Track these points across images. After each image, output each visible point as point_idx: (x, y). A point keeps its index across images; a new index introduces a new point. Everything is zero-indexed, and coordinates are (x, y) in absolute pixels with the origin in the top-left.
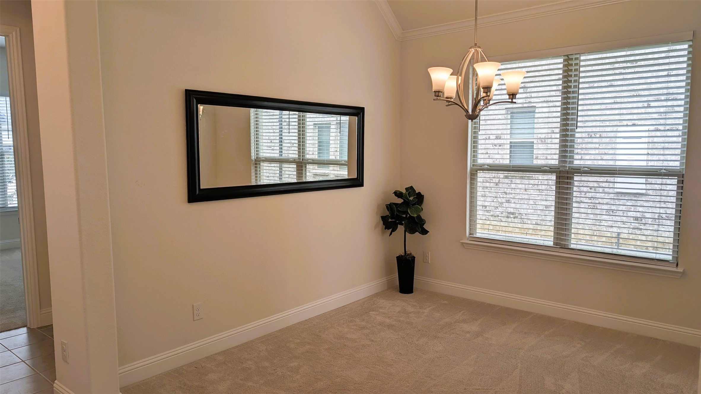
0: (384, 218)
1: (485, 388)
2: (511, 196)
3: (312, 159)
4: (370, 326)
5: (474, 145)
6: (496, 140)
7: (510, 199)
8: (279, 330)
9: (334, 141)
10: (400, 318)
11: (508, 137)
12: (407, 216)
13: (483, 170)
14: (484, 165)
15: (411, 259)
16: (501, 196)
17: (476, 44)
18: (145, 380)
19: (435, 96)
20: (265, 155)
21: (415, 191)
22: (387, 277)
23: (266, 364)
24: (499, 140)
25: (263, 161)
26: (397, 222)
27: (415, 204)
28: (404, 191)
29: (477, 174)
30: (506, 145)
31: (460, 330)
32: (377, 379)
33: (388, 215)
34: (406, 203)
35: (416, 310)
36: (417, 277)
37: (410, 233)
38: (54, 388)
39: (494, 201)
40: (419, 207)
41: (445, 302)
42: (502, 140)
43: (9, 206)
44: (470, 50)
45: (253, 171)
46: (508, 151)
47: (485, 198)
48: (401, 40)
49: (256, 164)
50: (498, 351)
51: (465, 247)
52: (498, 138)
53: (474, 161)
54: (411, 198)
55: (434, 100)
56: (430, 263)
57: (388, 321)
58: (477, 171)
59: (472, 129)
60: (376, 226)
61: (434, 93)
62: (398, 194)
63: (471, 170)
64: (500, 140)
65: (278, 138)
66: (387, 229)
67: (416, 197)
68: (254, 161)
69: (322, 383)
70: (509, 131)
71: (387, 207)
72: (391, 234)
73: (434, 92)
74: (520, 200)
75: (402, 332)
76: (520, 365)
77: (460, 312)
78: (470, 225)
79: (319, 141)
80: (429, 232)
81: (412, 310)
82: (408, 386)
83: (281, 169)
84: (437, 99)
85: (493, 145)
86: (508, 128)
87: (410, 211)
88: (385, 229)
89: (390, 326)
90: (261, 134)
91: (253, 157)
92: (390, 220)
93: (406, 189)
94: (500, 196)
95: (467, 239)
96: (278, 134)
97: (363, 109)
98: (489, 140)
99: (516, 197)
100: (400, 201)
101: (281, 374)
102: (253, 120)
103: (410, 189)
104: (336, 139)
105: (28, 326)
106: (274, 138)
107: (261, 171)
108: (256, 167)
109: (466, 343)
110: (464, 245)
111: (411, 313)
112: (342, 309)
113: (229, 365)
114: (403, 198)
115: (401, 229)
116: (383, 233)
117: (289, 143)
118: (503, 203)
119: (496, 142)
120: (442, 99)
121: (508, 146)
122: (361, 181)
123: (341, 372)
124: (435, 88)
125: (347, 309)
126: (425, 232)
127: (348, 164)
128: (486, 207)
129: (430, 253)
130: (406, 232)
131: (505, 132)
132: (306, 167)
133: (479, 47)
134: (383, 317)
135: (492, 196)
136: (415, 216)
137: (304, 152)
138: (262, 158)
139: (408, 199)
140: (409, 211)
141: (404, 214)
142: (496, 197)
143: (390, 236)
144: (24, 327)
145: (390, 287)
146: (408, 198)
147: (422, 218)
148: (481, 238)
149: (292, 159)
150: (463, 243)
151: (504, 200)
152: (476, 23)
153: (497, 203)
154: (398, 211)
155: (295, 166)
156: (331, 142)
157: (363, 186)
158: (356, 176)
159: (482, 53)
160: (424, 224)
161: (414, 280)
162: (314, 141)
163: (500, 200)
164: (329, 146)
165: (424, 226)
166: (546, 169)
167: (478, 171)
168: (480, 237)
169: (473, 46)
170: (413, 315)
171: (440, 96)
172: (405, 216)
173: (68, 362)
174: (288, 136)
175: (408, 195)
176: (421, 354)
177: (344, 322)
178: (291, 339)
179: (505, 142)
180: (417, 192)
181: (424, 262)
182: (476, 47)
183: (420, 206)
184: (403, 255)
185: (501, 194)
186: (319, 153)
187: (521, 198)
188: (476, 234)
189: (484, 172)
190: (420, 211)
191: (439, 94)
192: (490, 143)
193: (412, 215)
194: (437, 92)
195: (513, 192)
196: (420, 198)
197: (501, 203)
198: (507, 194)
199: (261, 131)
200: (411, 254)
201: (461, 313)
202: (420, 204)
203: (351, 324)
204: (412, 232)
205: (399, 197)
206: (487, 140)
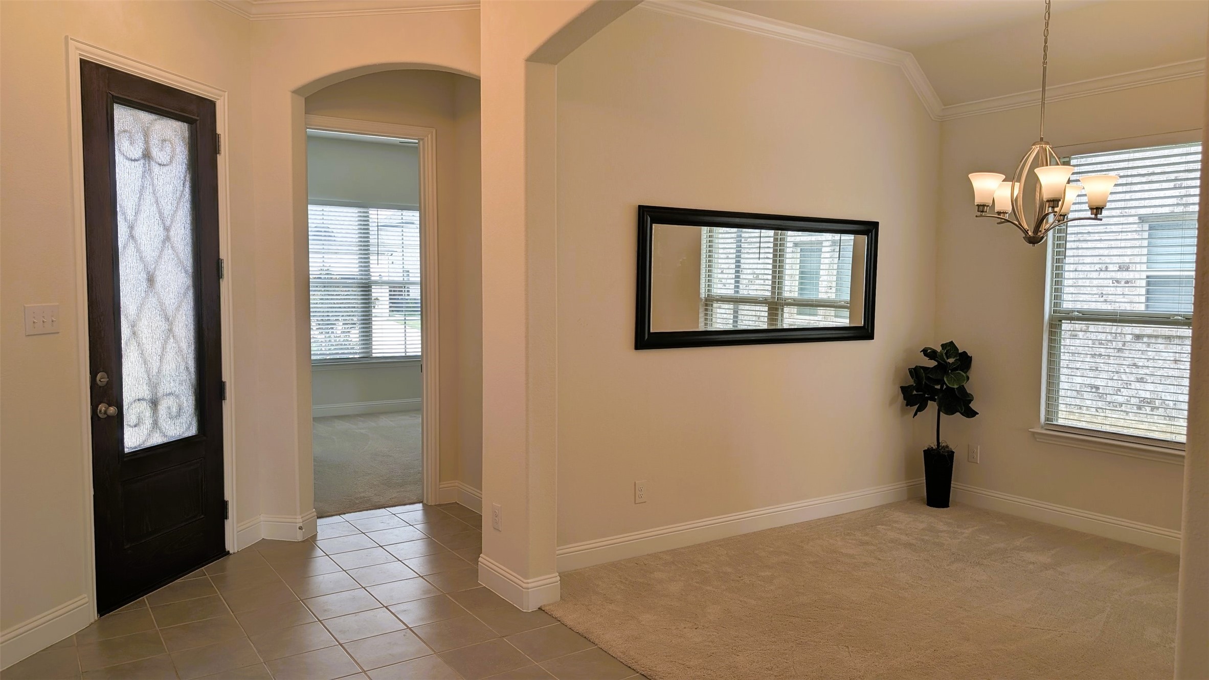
0: (905, 390)
1: (1046, 628)
2: (1147, 371)
3: (793, 299)
4: (877, 542)
5: (1057, 279)
6: (1119, 273)
7: (1144, 376)
8: (744, 535)
9: (827, 271)
10: (924, 537)
11: (1144, 267)
12: (942, 387)
13: (1071, 319)
14: (1073, 311)
15: (946, 454)
16: (1127, 370)
17: (1042, 139)
18: (578, 570)
19: (978, 211)
20: (719, 291)
21: (958, 350)
22: (908, 481)
23: (729, 570)
24: (1124, 273)
25: (717, 300)
26: (926, 396)
27: (956, 369)
28: (939, 349)
29: (1061, 325)
30: (1138, 281)
31: (1020, 560)
32: (882, 602)
33: (913, 385)
34: (943, 367)
35: (951, 528)
36: (955, 485)
37: (947, 413)
38: (479, 563)
39: (1114, 378)
40: (963, 374)
41: (1001, 523)
42: (1131, 273)
43: (374, 355)
44: (1033, 147)
45: (701, 315)
46: (1143, 291)
47: (1097, 373)
48: (940, 120)
49: (706, 305)
50: (1077, 590)
51: (1038, 440)
52: (1123, 268)
53: (1056, 305)
54: (951, 360)
55: (976, 216)
56: (978, 462)
57: (904, 537)
58: (1060, 321)
59: (1053, 255)
60: (892, 402)
61: (977, 207)
62: (929, 353)
63: (1051, 318)
64: (1127, 273)
65: (733, 266)
66: (909, 406)
67: (958, 358)
68: (703, 301)
69: (805, 598)
70: (1144, 259)
71: (910, 371)
72: (915, 414)
73: (977, 205)
74: (1163, 379)
75: (926, 553)
76: (1109, 609)
77: (1023, 537)
78: (1048, 405)
79: (802, 271)
80: (978, 414)
81: (945, 529)
82: (929, 614)
83: (736, 312)
84: (981, 216)
85: (1114, 282)
86: (1142, 254)
87: (947, 380)
88: (907, 405)
89: (908, 545)
90: (716, 260)
91: (703, 295)
92: (915, 392)
93: (943, 346)
94: (1124, 370)
95: (1042, 427)
96: (734, 261)
97: (877, 223)
98: (1106, 273)
99: (1156, 374)
100: (932, 364)
101: (749, 582)
102: (705, 239)
103: (950, 347)
104: (831, 268)
105: (425, 502)
106: (727, 266)
107: (714, 316)
108: (706, 310)
109: (1026, 575)
110: (1036, 436)
111: (942, 532)
112: (835, 519)
113: (680, 565)
114: (937, 359)
115: (932, 406)
116: (903, 412)
117: (752, 274)
118: (1130, 384)
119: (1119, 275)
120: (988, 215)
121: (1144, 283)
122: (870, 331)
123: (832, 589)
124: (978, 201)
125: (843, 519)
126: (971, 413)
127: (850, 306)
128: (1097, 388)
129: (979, 447)
130: (941, 412)
131: (1137, 259)
132: (782, 310)
133: (1047, 143)
134: (898, 533)
135: (1110, 370)
136: (956, 387)
137: (781, 287)
138: (716, 296)
139: (946, 362)
140: (945, 379)
141: (938, 384)
142: (1117, 372)
143: (914, 417)
144: (419, 503)
145: (912, 497)
146: (946, 359)
147: (968, 392)
148: (1065, 426)
149: (761, 297)
150: (1034, 433)
151: (1132, 378)
152: (1043, 109)
153: (1119, 382)
154: (928, 378)
155: (766, 309)
156: (822, 272)
157: (873, 339)
158: (863, 323)
159: (1052, 154)
160: (970, 401)
161: (951, 488)
162: (793, 270)
163: (1124, 377)
164: (818, 278)
165: (970, 405)
166: (1179, 319)
167: (1063, 321)
168: (1064, 424)
169: (1038, 142)
170: (946, 535)
171: (986, 212)
172: (938, 387)
173: (500, 530)
174: (757, 264)
175: (944, 355)
176: (952, 581)
177: (838, 534)
178: (760, 546)
179: (1137, 275)
180: (960, 351)
181: (969, 461)
182: (1043, 143)
183: (965, 373)
184: (934, 448)
185: (1128, 367)
186: (801, 289)
187: (1166, 375)
188: (1057, 420)
189: (1072, 322)
190: (964, 380)
191: (983, 208)
192: (1108, 277)
193: (950, 386)
194: (981, 205)
195: (1150, 364)
196: (965, 361)
197: (1127, 383)
198: (1138, 368)
199: (716, 256)
200: (947, 447)
201: (1025, 538)
202: (965, 370)
203: (848, 537)
204: (950, 411)
205: (931, 359)
206: (1102, 273)
